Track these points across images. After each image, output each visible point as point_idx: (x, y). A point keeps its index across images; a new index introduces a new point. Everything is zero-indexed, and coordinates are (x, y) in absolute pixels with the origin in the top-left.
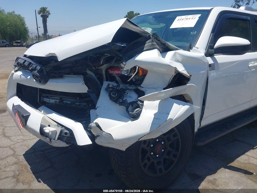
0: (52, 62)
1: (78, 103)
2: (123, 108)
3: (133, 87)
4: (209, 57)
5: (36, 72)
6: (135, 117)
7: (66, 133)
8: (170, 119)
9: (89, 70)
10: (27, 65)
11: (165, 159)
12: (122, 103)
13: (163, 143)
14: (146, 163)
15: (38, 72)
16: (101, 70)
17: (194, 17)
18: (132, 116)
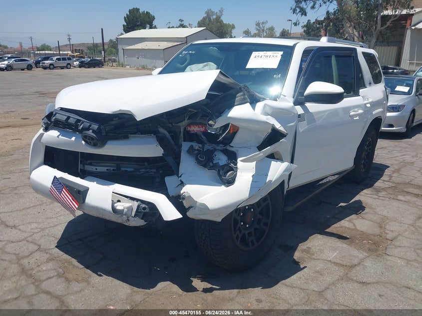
0: (114, 119)
1: (144, 170)
2: (213, 173)
3: (221, 147)
4: (299, 106)
5: (90, 132)
6: (230, 182)
7: (144, 209)
8: (269, 181)
9: (161, 127)
10: (74, 122)
11: (255, 229)
12: (213, 167)
13: (252, 210)
14: (238, 235)
15: (94, 132)
16: (179, 127)
17: (275, 55)
18: (226, 181)
